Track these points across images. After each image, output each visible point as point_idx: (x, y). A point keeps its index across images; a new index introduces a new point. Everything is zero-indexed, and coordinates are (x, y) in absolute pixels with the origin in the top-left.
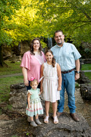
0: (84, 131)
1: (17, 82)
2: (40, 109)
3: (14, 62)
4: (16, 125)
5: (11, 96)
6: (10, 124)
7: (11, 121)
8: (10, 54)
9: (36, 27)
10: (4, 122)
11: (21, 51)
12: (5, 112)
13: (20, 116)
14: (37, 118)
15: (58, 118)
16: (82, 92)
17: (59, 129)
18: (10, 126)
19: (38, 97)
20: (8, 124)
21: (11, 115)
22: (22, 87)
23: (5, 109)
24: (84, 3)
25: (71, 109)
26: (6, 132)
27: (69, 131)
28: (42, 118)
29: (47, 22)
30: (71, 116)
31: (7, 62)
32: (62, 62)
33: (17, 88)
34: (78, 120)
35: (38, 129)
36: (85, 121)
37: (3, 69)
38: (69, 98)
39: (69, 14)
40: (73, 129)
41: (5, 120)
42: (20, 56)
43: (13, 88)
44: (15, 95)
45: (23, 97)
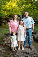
0: (35, 54)
1: (7, 32)
2: (16, 44)
3: (6, 24)
4: (6, 50)
5: (4, 38)
6: (4, 50)
7: (4, 49)
8: (4, 21)
9: (16, 10)
10: (1, 49)
11: (9, 20)
12: (2, 45)
13: (8, 46)
14: (15, 48)
15: (24, 48)
16: (34, 38)
17: (24, 53)
18: (4, 51)
19: (16, 39)
20: (3, 50)
21: (4, 46)
22: (9, 35)
23: (2, 43)
24: (36, 1)
25: (29, 45)
26: (2, 53)
27: (28, 54)
28: (17, 48)
29: (20, 8)
30: (29, 47)
31: (3, 24)
32: (27, 25)
33: (7, 35)
34: (32, 49)
35: (15, 52)
36: (35, 50)
37: (1, 27)
38: (29, 40)
39: (29, 5)
40: (30, 53)
41: (2, 48)
42: (8, 22)
43: (5, 35)
44: (6, 38)
45: (9, 39)
